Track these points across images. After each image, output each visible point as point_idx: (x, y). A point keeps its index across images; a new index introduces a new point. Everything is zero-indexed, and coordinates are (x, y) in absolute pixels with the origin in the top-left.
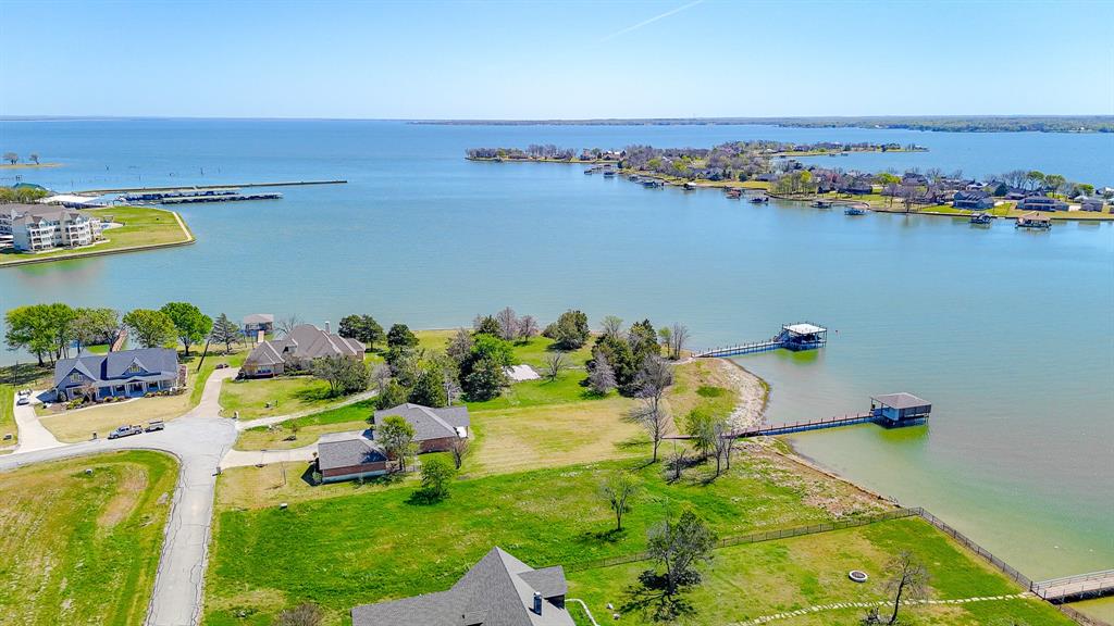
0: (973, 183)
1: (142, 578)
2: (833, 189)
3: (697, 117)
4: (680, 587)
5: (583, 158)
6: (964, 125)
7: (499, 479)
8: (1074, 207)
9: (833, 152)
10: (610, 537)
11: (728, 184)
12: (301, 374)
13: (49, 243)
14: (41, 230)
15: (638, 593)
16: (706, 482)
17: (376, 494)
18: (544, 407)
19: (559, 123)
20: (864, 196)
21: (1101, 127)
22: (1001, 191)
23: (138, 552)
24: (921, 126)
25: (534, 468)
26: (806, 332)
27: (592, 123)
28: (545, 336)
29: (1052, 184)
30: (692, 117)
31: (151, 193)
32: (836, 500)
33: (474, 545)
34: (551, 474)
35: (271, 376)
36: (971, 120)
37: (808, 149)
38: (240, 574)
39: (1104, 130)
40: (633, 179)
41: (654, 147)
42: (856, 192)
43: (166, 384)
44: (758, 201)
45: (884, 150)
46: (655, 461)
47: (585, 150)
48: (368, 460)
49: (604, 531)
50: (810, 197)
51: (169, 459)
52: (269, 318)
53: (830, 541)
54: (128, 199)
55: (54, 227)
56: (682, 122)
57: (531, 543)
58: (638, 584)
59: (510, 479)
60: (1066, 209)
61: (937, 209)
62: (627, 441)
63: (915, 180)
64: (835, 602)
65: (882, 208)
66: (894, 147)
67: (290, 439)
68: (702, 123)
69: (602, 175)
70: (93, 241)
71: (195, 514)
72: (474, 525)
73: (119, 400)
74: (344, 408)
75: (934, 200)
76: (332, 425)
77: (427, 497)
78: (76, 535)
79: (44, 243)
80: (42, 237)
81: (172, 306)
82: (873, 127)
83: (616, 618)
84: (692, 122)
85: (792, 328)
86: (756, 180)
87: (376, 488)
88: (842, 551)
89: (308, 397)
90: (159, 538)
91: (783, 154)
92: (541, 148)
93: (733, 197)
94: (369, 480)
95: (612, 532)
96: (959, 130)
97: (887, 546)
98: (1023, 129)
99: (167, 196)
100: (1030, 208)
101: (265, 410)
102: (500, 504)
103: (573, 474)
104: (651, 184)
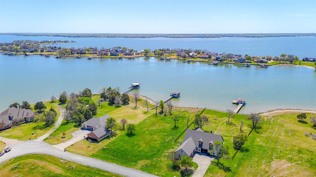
6: (76, 36)
11: (40, 53)
12: (21, 124)
17: (117, 139)
25: (138, 123)
32: (193, 111)
34: (144, 122)
35: (10, 128)
37: (44, 42)
39: (108, 37)
44: (58, 58)
45: (66, 42)
48: (107, 132)
61: (107, 56)
62: (143, 113)
65: (94, 57)
67: (63, 138)
71: (84, 159)
75: (105, 54)
82: (49, 36)
85: (134, 84)
93: (47, 57)
94: (109, 137)
96: (75, 37)
97: (210, 114)
98: (90, 37)
100: (126, 55)
101: (35, 135)
104: (10, 54)
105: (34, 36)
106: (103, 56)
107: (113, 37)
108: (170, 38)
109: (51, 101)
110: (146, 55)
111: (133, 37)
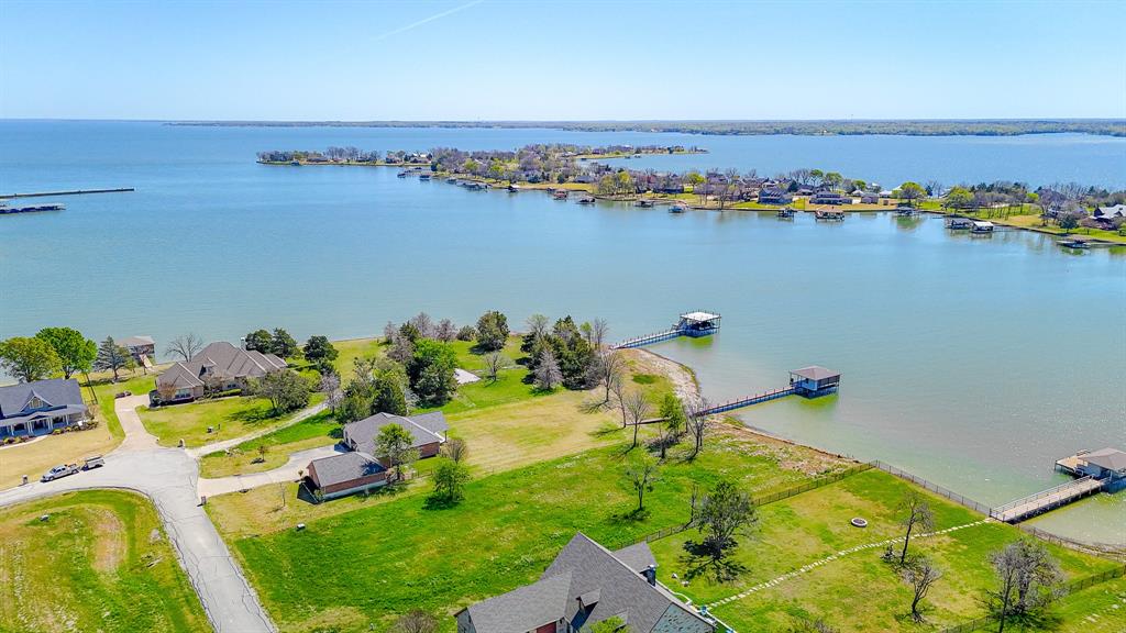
0: (767, 181)
1: (190, 618)
2: (649, 190)
3: (480, 120)
4: (723, 551)
5: (389, 161)
6: (729, 129)
7: (502, 476)
8: (856, 201)
9: (627, 154)
10: (637, 516)
11: (551, 186)
12: (225, 396)
15: (691, 561)
16: (691, 459)
17: (387, 505)
18: (502, 406)
19: (339, 124)
20: (678, 195)
21: (839, 129)
22: (794, 188)
23: (165, 592)
24: (693, 130)
25: (528, 463)
26: (704, 319)
27: (375, 125)
28: (461, 339)
29: (831, 180)
30: (477, 120)
32: (805, 462)
33: (515, 539)
34: (546, 467)
35: (192, 400)
36: (731, 123)
37: (604, 152)
38: (297, 598)
39: (841, 133)
40: (452, 182)
41: (459, 150)
42: (670, 192)
43: (73, 418)
44: (584, 202)
45: (671, 152)
46: (635, 445)
47: (389, 153)
48: (368, 472)
49: (629, 511)
50: (630, 197)
51: (132, 496)
52: (149, 340)
53: (819, 496)
56: (468, 125)
57: (565, 530)
58: (687, 554)
59: (513, 475)
60: (850, 202)
61: (746, 205)
62: (598, 430)
63: (716, 180)
64: (854, 546)
65: (698, 205)
66: (679, 149)
67: (258, 461)
68: (488, 126)
69: (417, 179)
71: (205, 547)
72: (506, 521)
73: (24, 440)
74: (297, 425)
75: (740, 197)
76: (294, 444)
77: (443, 501)
78: (79, 585)
81: (49, 333)
83: (686, 585)
84: (478, 125)
85: (691, 316)
86: (574, 182)
87: (384, 499)
88: (834, 503)
89: (252, 418)
90: (181, 577)
91: (583, 157)
92: (341, 151)
93: (559, 198)
94: (374, 491)
95: (635, 512)
96: (724, 134)
97: (865, 495)
98: (778, 132)
100: (822, 202)
101: (208, 436)
102: (517, 499)
103: (568, 464)
104: (473, 187)
105: (606, 130)
106: (727, 204)
107: (861, 134)
108: (1117, 135)
109: (383, 340)
110: (908, 205)
111: (944, 134)
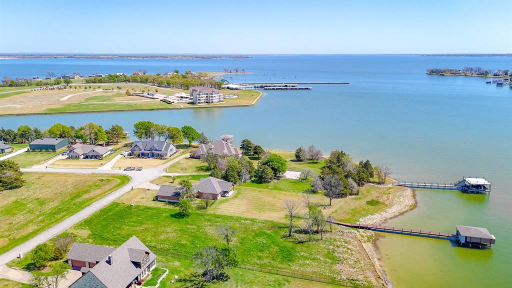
5: (495, 75)
13: (203, 101)
14: (201, 96)
31: (263, 85)
34: (238, 219)
43: (161, 155)
48: (174, 196)
54: (255, 87)
55: (206, 96)
67: (172, 182)
69: (496, 85)
70: (219, 102)
71: (108, 200)
72: (180, 230)
73: (146, 158)
77: (180, 215)
79: (201, 101)
80: (201, 99)
83: (171, 282)
89: (201, 169)
92: (472, 69)
99: (267, 86)
102: (201, 225)
